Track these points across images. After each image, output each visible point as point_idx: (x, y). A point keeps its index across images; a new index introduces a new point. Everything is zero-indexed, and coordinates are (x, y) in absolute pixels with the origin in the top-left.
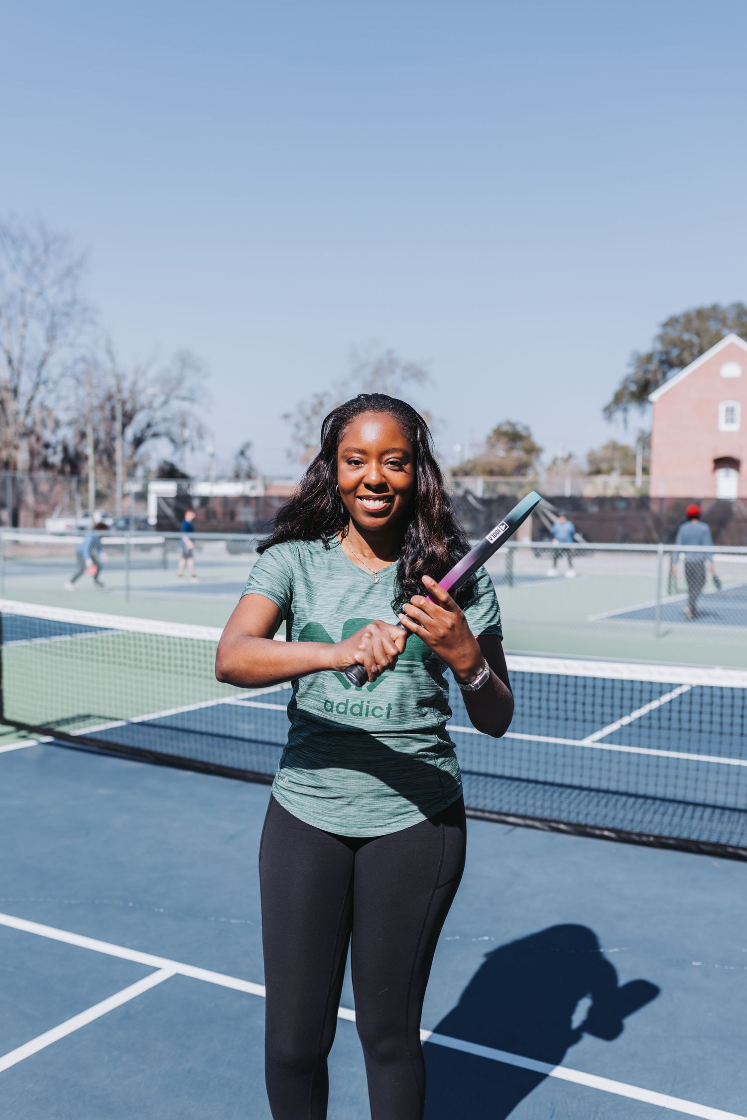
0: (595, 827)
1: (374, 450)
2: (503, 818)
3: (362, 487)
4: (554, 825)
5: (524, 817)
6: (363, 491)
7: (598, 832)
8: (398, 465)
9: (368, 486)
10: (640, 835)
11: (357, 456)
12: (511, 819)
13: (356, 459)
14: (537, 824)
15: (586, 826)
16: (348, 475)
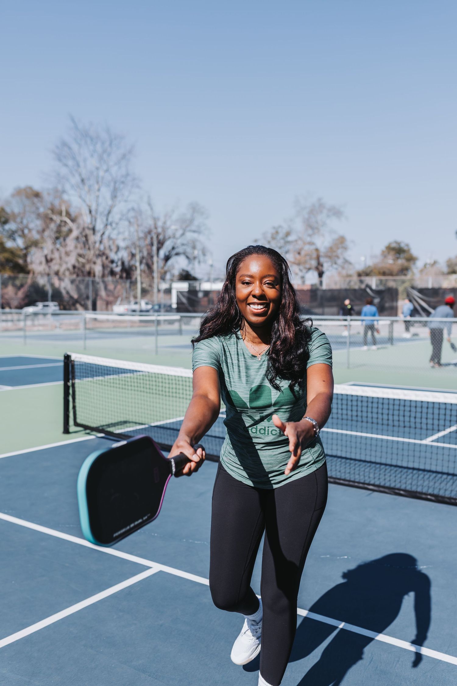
0: (422, 493)
1: (257, 276)
2: (366, 486)
3: (251, 297)
4: (397, 491)
5: (379, 486)
6: (252, 299)
7: (424, 496)
8: (272, 285)
9: (254, 296)
10: (450, 498)
11: (247, 279)
12: (371, 487)
13: (247, 281)
14: (386, 490)
15: (416, 492)
16: (243, 291)
